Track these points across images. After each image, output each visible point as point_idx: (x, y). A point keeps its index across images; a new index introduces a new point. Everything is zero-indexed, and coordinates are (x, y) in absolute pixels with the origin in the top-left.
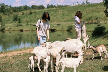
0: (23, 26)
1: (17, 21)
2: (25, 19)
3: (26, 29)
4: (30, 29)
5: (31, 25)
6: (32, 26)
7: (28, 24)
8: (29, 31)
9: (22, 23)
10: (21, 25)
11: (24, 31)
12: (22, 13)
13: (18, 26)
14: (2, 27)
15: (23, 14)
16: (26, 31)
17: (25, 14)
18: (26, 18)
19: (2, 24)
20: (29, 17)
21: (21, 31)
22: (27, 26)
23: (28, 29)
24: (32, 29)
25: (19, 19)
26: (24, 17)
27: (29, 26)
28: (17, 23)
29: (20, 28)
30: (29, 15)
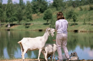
0: (79, 26)
1: (71, 18)
2: (83, 17)
3: (83, 30)
4: (87, 30)
5: (89, 24)
6: (90, 26)
7: (86, 22)
8: (86, 32)
9: (77, 21)
10: (76, 24)
11: (79, 31)
12: (80, 8)
13: (72, 25)
14: (52, 25)
15: (81, 10)
16: (82, 32)
17: (84, 10)
18: (84, 15)
19: (52, 22)
20: (88, 13)
21: (76, 31)
22: (84, 26)
23: (85, 30)
24: (90, 30)
25: (73, 17)
26: (82, 14)
27: (87, 25)
28: (71, 22)
29: (74, 28)
30: (89, 10)
